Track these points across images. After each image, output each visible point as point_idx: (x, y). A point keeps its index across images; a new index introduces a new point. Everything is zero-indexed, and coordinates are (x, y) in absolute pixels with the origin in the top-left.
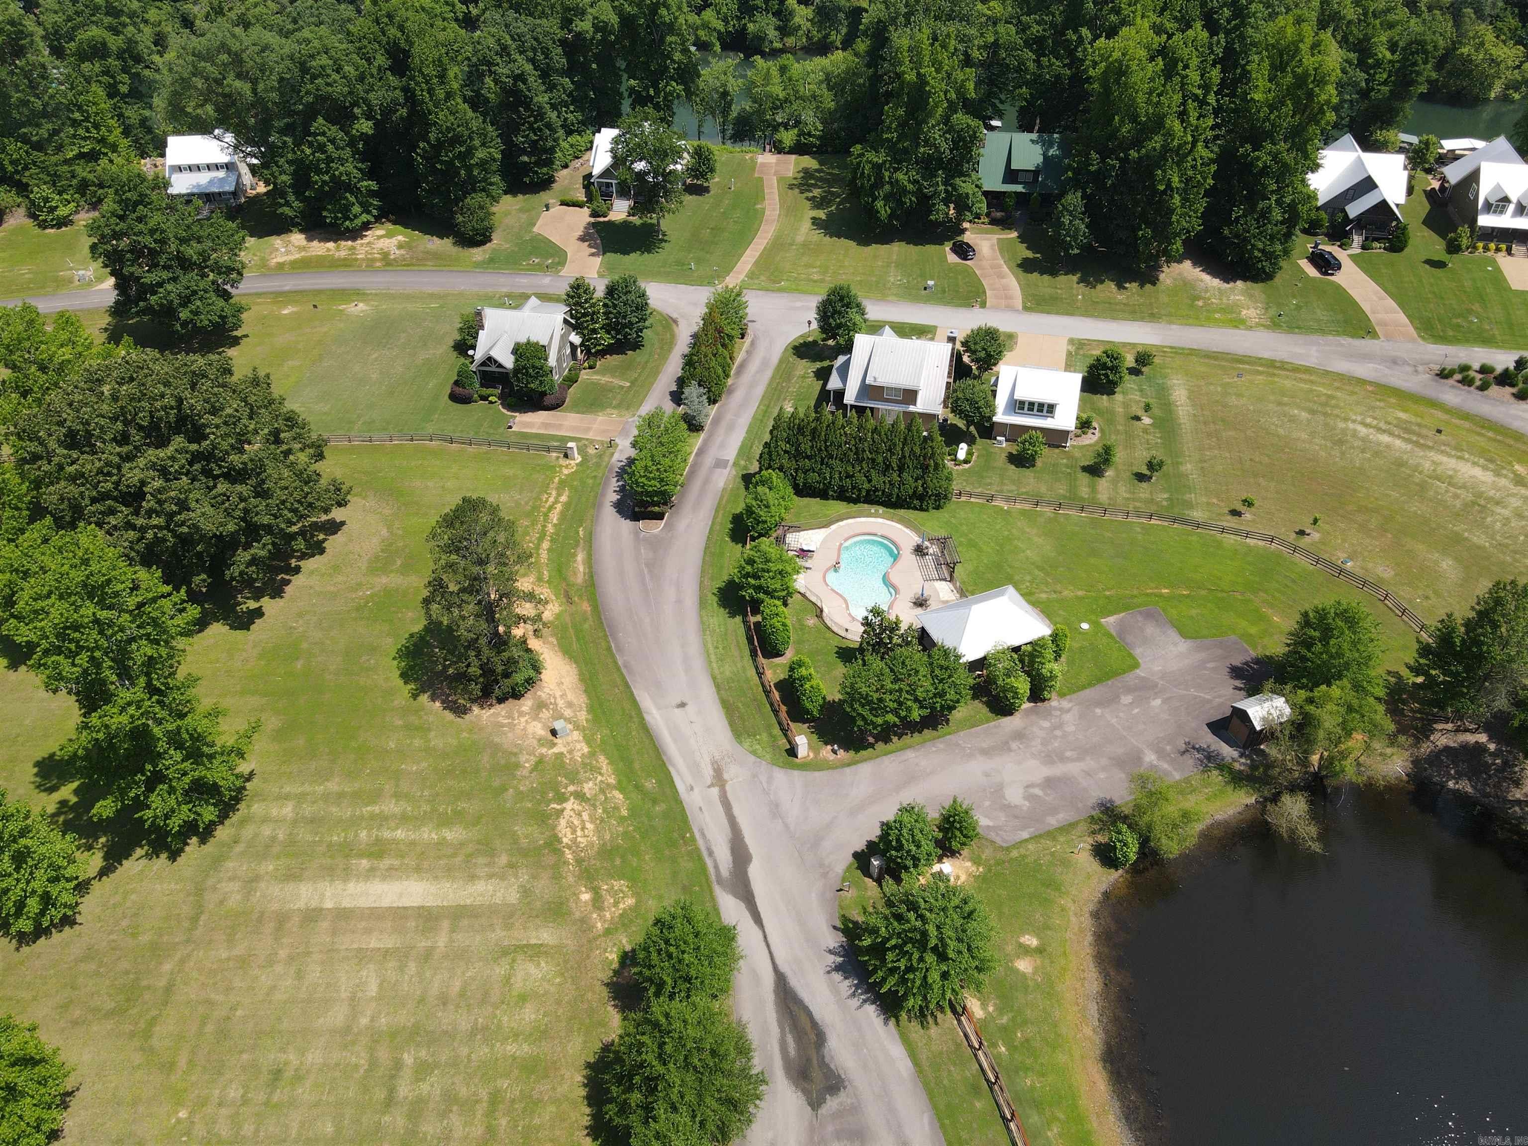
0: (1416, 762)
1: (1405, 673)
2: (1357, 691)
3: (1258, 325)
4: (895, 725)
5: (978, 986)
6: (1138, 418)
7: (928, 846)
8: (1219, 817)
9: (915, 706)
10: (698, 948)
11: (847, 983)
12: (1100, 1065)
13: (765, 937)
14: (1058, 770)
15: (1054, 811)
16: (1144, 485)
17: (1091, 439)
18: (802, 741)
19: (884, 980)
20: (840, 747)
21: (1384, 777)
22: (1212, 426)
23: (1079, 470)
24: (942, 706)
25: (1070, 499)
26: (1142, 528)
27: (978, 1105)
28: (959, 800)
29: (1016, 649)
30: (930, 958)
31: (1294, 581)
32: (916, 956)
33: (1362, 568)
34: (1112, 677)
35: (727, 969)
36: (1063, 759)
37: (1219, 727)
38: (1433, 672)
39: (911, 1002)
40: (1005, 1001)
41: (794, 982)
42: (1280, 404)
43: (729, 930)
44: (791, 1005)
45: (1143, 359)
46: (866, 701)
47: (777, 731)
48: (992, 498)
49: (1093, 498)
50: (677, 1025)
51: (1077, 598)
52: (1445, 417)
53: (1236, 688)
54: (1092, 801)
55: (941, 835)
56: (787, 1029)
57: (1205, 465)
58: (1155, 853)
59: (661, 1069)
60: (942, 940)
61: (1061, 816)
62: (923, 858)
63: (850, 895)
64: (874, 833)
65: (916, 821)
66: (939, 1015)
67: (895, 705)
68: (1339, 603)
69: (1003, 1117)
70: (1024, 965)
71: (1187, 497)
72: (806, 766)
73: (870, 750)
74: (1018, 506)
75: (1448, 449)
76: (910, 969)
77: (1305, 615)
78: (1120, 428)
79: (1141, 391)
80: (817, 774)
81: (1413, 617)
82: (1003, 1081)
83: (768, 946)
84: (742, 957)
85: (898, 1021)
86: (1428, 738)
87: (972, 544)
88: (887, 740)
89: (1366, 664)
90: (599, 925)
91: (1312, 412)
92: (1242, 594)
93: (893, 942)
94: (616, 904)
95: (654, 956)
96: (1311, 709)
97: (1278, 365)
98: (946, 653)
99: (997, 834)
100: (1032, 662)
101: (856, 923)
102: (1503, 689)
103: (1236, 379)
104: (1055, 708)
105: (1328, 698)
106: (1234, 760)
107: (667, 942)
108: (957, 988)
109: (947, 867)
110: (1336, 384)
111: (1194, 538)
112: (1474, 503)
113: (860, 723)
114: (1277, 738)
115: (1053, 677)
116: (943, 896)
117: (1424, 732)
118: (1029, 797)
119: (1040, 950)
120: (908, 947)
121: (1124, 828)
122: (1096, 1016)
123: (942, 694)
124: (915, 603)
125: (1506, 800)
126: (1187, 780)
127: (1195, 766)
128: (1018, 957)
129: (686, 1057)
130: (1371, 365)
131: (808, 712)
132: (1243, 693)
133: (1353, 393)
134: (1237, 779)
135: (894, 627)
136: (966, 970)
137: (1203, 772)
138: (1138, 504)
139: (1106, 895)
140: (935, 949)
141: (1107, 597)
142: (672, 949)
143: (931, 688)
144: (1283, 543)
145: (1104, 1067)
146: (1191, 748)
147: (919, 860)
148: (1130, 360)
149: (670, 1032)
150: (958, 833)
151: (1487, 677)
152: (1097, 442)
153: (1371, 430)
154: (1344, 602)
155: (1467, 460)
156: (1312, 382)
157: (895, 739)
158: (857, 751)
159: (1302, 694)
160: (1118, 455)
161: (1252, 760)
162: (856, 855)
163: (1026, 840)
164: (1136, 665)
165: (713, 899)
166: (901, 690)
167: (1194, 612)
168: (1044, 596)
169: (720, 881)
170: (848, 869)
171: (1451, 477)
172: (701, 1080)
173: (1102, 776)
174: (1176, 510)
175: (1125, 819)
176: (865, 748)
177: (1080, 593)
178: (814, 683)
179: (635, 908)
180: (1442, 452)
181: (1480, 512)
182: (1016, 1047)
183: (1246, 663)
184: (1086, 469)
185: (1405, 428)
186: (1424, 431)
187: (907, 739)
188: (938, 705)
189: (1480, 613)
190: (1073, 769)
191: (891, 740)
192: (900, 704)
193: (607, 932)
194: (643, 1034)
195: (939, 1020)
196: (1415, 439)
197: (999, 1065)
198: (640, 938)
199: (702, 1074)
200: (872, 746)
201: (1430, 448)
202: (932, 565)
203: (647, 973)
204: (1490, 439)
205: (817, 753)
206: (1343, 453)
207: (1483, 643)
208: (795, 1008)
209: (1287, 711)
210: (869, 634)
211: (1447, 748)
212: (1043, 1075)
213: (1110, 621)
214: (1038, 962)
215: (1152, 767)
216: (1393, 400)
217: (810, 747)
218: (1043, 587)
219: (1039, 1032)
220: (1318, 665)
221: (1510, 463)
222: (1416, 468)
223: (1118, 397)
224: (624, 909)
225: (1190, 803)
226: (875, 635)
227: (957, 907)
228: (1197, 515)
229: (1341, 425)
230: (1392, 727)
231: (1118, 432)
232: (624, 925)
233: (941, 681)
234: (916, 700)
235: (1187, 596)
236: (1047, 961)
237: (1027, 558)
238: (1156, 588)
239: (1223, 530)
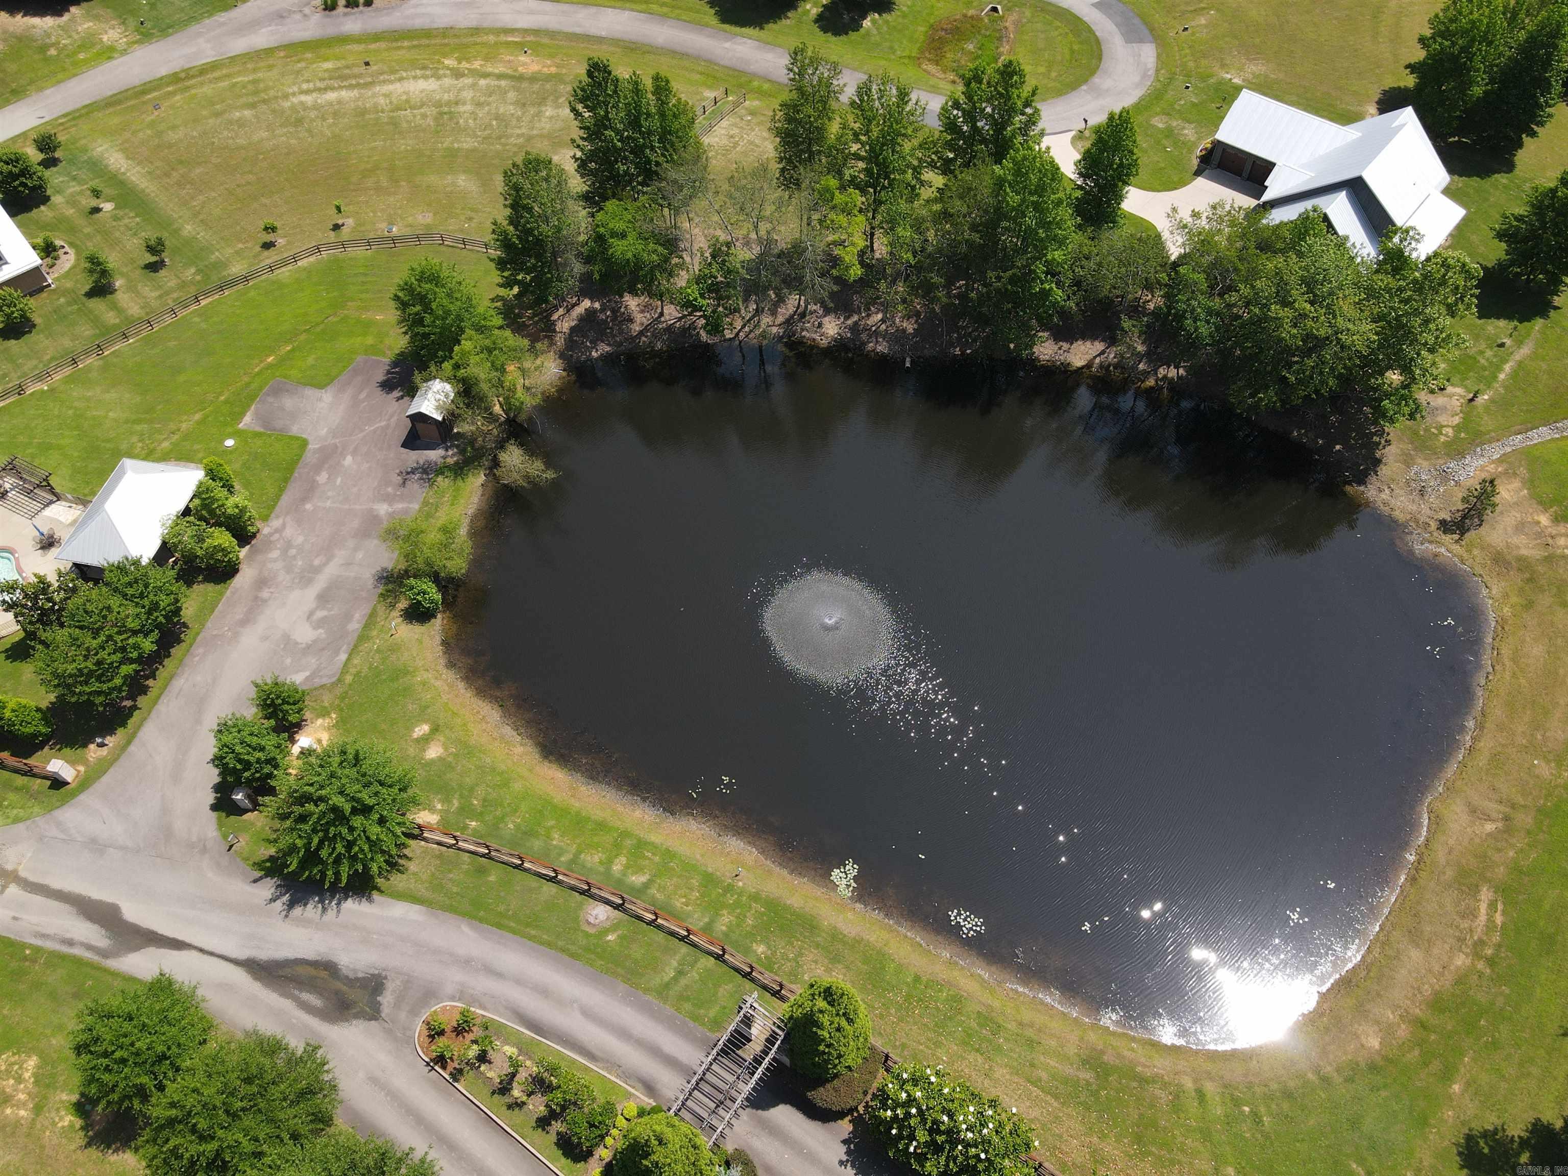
0: (562, 356)
1: (502, 292)
2: (482, 332)
3: (130, 44)
4: (137, 672)
5: (414, 802)
6: (96, 210)
7: (270, 741)
8: (471, 511)
9: (139, 639)
10: (144, 1025)
11: (310, 906)
12: (546, 763)
13: (201, 950)
14: (321, 582)
15: (348, 617)
16: (163, 273)
17: (68, 260)
18: (58, 766)
19: (337, 874)
20: (103, 737)
21: (551, 384)
22: (174, 174)
23: (84, 299)
24: (165, 617)
25: (103, 335)
26: (200, 315)
27: (492, 878)
28: (259, 681)
29: (187, 512)
30: (357, 821)
31: (366, 275)
32: (344, 831)
33: (407, 226)
34: (294, 468)
35: (193, 1010)
36: (317, 570)
37: (413, 441)
38: (520, 277)
39: (375, 868)
40: (445, 791)
41: (264, 954)
42: (217, 114)
43: (159, 981)
44: (281, 973)
45: (46, 144)
46: (85, 676)
47: (20, 780)
48: (20, 389)
49: (127, 318)
50: (190, 1101)
51: (199, 423)
52: (361, 47)
53: (398, 399)
54: (370, 583)
55: (272, 722)
56: (297, 992)
57: (201, 217)
58: (451, 580)
59: (212, 1146)
60: (353, 799)
61: (357, 616)
62: (275, 753)
63: (243, 843)
64: (213, 775)
65: (239, 731)
66: (406, 851)
67: (119, 655)
68: (413, 269)
69: (517, 867)
70: (433, 752)
71: (213, 258)
72: (85, 784)
73: (136, 713)
74: (57, 377)
75: (386, 77)
76: (350, 845)
77: (397, 298)
78: (87, 230)
79: (74, 178)
80: (105, 779)
81: (474, 242)
82: (494, 845)
83: (212, 954)
84: (195, 987)
85: (379, 890)
86: (555, 331)
87: (46, 448)
88: (144, 690)
89: (471, 306)
90: (22, 1113)
91: (253, 106)
92: (335, 314)
93: (316, 841)
94: (19, 1079)
95: (106, 1077)
96: (462, 373)
97: (183, 75)
98: (120, 568)
99: (321, 677)
100: (212, 512)
101: (271, 859)
102: (571, 256)
103: (156, 113)
104: (271, 534)
105: (464, 354)
106: (444, 457)
107: (106, 1054)
108: (400, 819)
109: (304, 741)
110: (249, 66)
111: (252, 293)
112: (441, 114)
113: (99, 700)
114: (459, 415)
115: (243, 510)
116: (321, 766)
117: (549, 329)
118: (319, 624)
119: (435, 729)
120: (332, 831)
121: (412, 581)
122: (515, 733)
123: (155, 607)
124: (42, 548)
125: (633, 338)
126: (426, 503)
127: (422, 487)
128: (424, 751)
129: (227, 1112)
130: (264, 30)
131: (34, 736)
132: (406, 399)
133: (270, 67)
134: (459, 470)
135: (43, 586)
136: (394, 800)
137: (431, 486)
138: (175, 295)
139: (444, 643)
140: (354, 811)
141: (226, 402)
142: (118, 1055)
143: (138, 610)
144: (330, 246)
145: (550, 762)
146: (407, 475)
147: (274, 759)
148: (33, 155)
149: (189, 1113)
150: (286, 707)
151: (555, 255)
152: (77, 260)
153: (314, 95)
154: (415, 266)
155: (407, 78)
156: (228, 76)
157: (150, 682)
158: (123, 724)
159: (447, 366)
160: (110, 259)
161: (457, 446)
162: (215, 808)
163: (348, 659)
164: (304, 443)
165: (115, 974)
166: (110, 638)
167: (310, 360)
168: (166, 444)
169: (105, 954)
170: (220, 825)
171: (407, 101)
172: (260, 1111)
173: (360, 555)
174: (214, 278)
175: (406, 574)
176: (130, 715)
177: (197, 417)
178: (11, 705)
179: (45, 1060)
180: (384, 82)
181: (451, 119)
182: (481, 814)
183: (389, 372)
184: (91, 294)
185: (340, 78)
186: (356, 70)
187: (162, 673)
188: (161, 619)
189: (512, 207)
190: (332, 570)
191: (148, 687)
192: (123, 649)
193: (38, 1110)
194: (168, 1140)
195: (410, 855)
196: (354, 82)
197: (481, 837)
198: (77, 1079)
199: (255, 1105)
200: (135, 708)
201: (372, 83)
202: (23, 499)
203: (115, 1097)
204: (410, 48)
205: (85, 762)
206: (309, 131)
207: (532, 229)
208: (288, 971)
209: (448, 387)
210: (23, 615)
211: (572, 329)
212: (516, 811)
213: (247, 421)
214: (442, 739)
215: (391, 515)
216: (309, 55)
217: (72, 763)
218: (157, 436)
219: (487, 786)
220: (440, 333)
221: (439, 62)
222: (376, 109)
223: (57, 199)
224: (34, 1075)
225: (442, 517)
226: (31, 609)
227: (342, 763)
228: (237, 269)
229: (287, 104)
230: (526, 342)
231: (89, 237)
232: (48, 1086)
233: (142, 596)
234: (135, 633)
235: (293, 350)
236: (447, 731)
237: (115, 420)
238: (261, 362)
239: (271, 269)
